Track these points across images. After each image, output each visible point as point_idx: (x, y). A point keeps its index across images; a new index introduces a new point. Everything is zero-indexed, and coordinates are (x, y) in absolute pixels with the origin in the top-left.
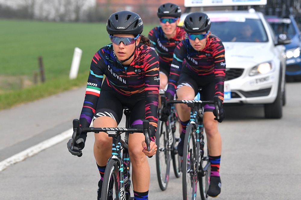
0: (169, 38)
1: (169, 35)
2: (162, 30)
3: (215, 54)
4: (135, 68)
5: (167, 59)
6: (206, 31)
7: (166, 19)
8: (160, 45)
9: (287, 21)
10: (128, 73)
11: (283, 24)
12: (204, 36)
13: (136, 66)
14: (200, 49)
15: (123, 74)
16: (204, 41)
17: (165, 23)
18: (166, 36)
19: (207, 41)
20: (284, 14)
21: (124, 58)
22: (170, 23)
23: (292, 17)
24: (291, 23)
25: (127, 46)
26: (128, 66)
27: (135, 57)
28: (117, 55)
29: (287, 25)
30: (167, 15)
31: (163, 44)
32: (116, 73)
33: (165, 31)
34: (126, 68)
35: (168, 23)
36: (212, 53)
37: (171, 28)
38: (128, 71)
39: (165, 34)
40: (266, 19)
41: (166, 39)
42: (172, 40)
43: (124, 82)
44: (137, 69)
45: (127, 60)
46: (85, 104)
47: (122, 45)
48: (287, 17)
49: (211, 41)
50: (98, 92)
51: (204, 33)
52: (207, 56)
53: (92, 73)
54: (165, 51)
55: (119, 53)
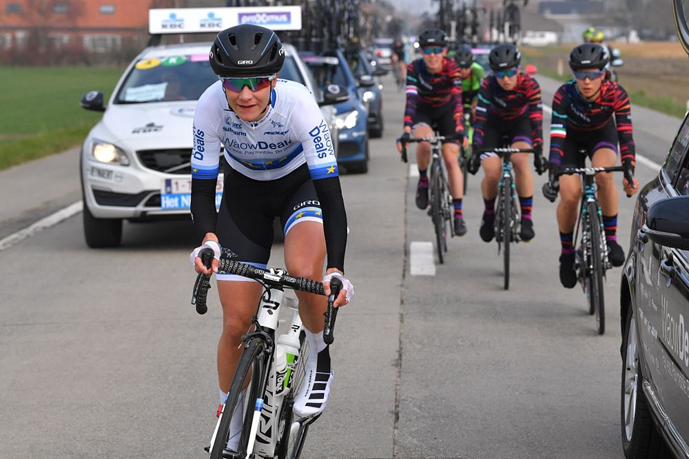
0: (433, 72)
1: (433, 69)
2: (424, 64)
3: (529, 94)
4: (601, 105)
5: (430, 99)
6: (516, 65)
7: (430, 49)
8: (423, 82)
9: (335, 61)
10: (593, 111)
11: (326, 65)
12: (515, 73)
13: (603, 103)
14: (511, 88)
15: (586, 112)
16: (515, 78)
17: (429, 54)
18: (429, 71)
19: (518, 78)
20: (326, 49)
21: (590, 95)
22: (435, 53)
23: (340, 53)
24: (340, 64)
25: (593, 81)
26: (593, 103)
27: (601, 93)
28: (582, 91)
29: (334, 68)
30: (431, 44)
31: (426, 81)
32: (580, 112)
33: (429, 65)
34: (590, 106)
35: (433, 55)
36: (525, 92)
37: (437, 61)
38: (593, 108)
39: (429, 68)
40: (301, 57)
41: (430, 75)
42: (437, 75)
43: (588, 120)
44: (604, 106)
45: (593, 96)
46: (551, 147)
47: (588, 81)
48: (333, 54)
49: (523, 79)
50: (563, 133)
51: (514, 69)
52: (519, 97)
53: (556, 114)
54: (428, 90)
55: (585, 89)
